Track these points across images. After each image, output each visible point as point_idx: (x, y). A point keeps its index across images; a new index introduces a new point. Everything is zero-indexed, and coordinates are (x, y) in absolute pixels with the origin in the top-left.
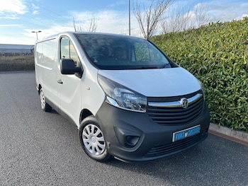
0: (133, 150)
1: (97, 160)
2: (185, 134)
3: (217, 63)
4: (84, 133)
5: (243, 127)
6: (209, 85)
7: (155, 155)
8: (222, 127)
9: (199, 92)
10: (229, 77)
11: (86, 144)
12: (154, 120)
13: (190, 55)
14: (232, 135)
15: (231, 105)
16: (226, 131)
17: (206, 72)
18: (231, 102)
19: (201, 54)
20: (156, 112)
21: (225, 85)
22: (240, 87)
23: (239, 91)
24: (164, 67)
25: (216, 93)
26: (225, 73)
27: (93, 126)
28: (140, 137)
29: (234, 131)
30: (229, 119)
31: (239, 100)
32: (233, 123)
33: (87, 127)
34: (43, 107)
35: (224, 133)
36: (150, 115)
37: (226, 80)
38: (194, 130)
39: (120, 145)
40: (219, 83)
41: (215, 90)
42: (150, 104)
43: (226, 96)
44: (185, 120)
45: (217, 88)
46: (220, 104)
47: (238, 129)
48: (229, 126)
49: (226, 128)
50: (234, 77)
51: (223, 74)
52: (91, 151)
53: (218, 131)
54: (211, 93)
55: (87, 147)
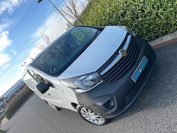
0: (115, 109)
1: (103, 124)
2: (139, 71)
3: (126, 3)
4: (83, 115)
5: (176, 27)
6: (134, 19)
7: (131, 100)
8: (163, 38)
9: (128, 34)
10: (140, 5)
11: (90, 120)
12: (112, 81)
13: (108, 11)
14: (173, 38)
15: (157, 20)
16: (168, 38)
17: (125, 13)
18: (156, 19)
19: (113, 5)
20: (110, 74)
21: (143, 11)
22: (153, 5)
23: (154, 8)
24: (96, 36)
25: (142, 21)
26: (136, 4)
27: (84, 109)
28: (112, 99)
29: (172, 34)
30: (163, 29)
31: (159, 14)
32: (167, 30)
33: (81, 111)
34: (56, 109)
35: (167, 40)
36: (107, 80)
37: (140, 8)
38: (143, 62)
39: (106, 111)
40: (138, 13)
41: (140, 19)
42: (102, 74)
43: (149, 18)
44: (132, 62)
45: (139, 17)
46: (150, 25)
47: (174, 31)
48: (166, 33)
49: (166, 36)
50: (144, 2)
51: (135, 6)
52: (96, 122)
53: (163, 42)
54: (139, 23)
55: (92, 121)
